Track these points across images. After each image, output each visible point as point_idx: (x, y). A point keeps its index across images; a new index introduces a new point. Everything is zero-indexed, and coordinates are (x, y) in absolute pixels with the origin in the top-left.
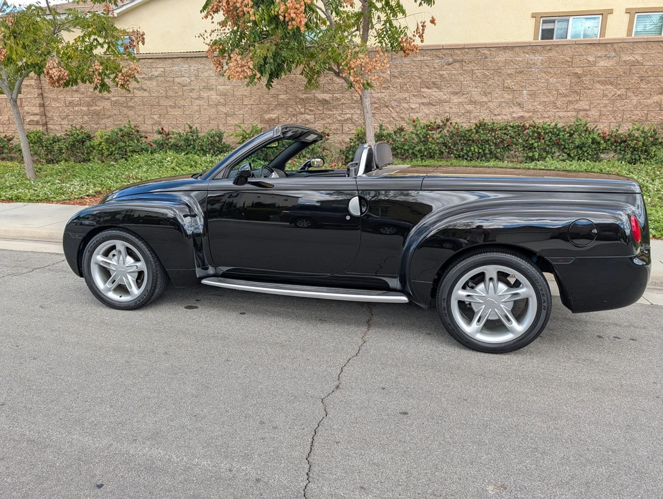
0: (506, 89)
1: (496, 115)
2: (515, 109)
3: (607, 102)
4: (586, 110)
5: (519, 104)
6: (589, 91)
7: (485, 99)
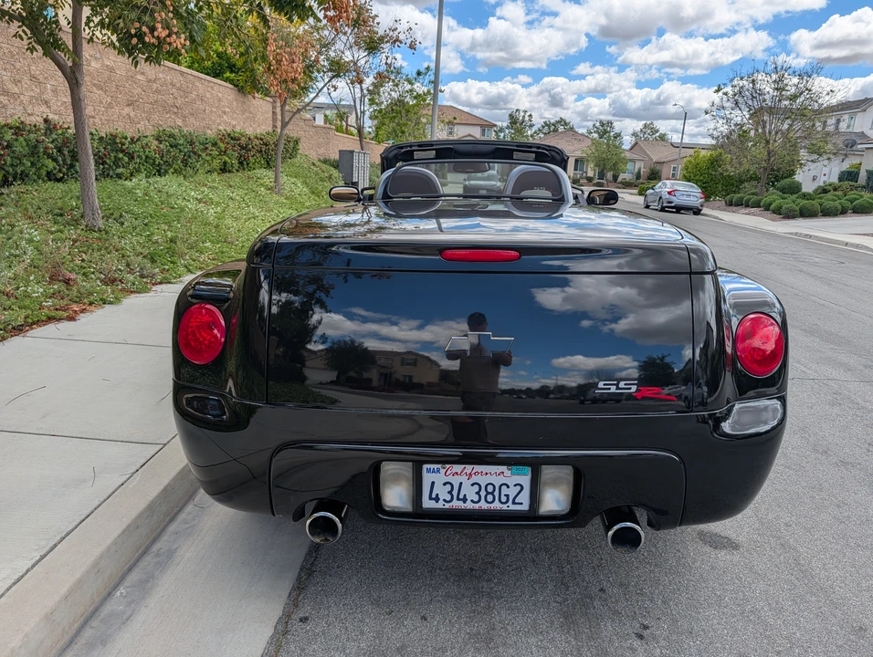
0: (33, 78)
1: (29, 115)
2: (44, 108)
3: (103, 109)
4: (93, 117)
5: (46, 103)
6: (91, 95)
7: (16, 90)
